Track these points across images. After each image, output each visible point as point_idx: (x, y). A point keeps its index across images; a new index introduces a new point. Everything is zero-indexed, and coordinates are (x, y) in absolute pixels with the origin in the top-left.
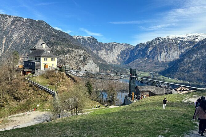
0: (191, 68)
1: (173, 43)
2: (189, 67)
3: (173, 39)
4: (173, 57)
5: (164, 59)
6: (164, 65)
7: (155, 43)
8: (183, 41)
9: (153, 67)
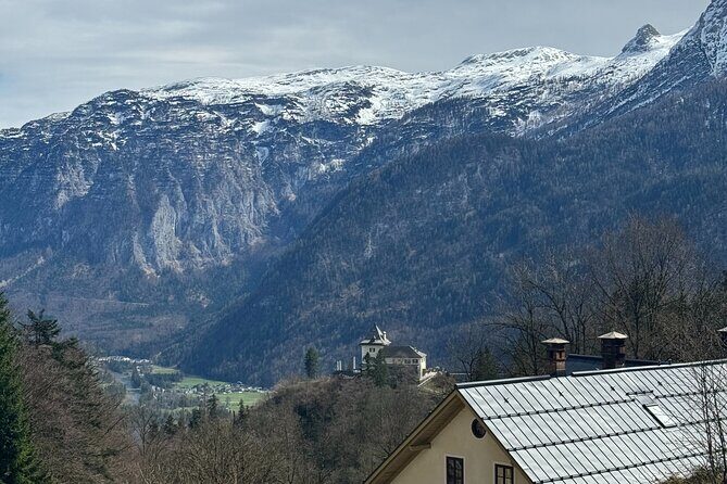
0: (362, 308)
1: (220, 138)
2: (352, 301)
3: (218, 108)
4: (232, 235)
5: (177, 252)
6: (179, 296)
7: (96, 139)
8: (283, 123)
9: (105, 315)
